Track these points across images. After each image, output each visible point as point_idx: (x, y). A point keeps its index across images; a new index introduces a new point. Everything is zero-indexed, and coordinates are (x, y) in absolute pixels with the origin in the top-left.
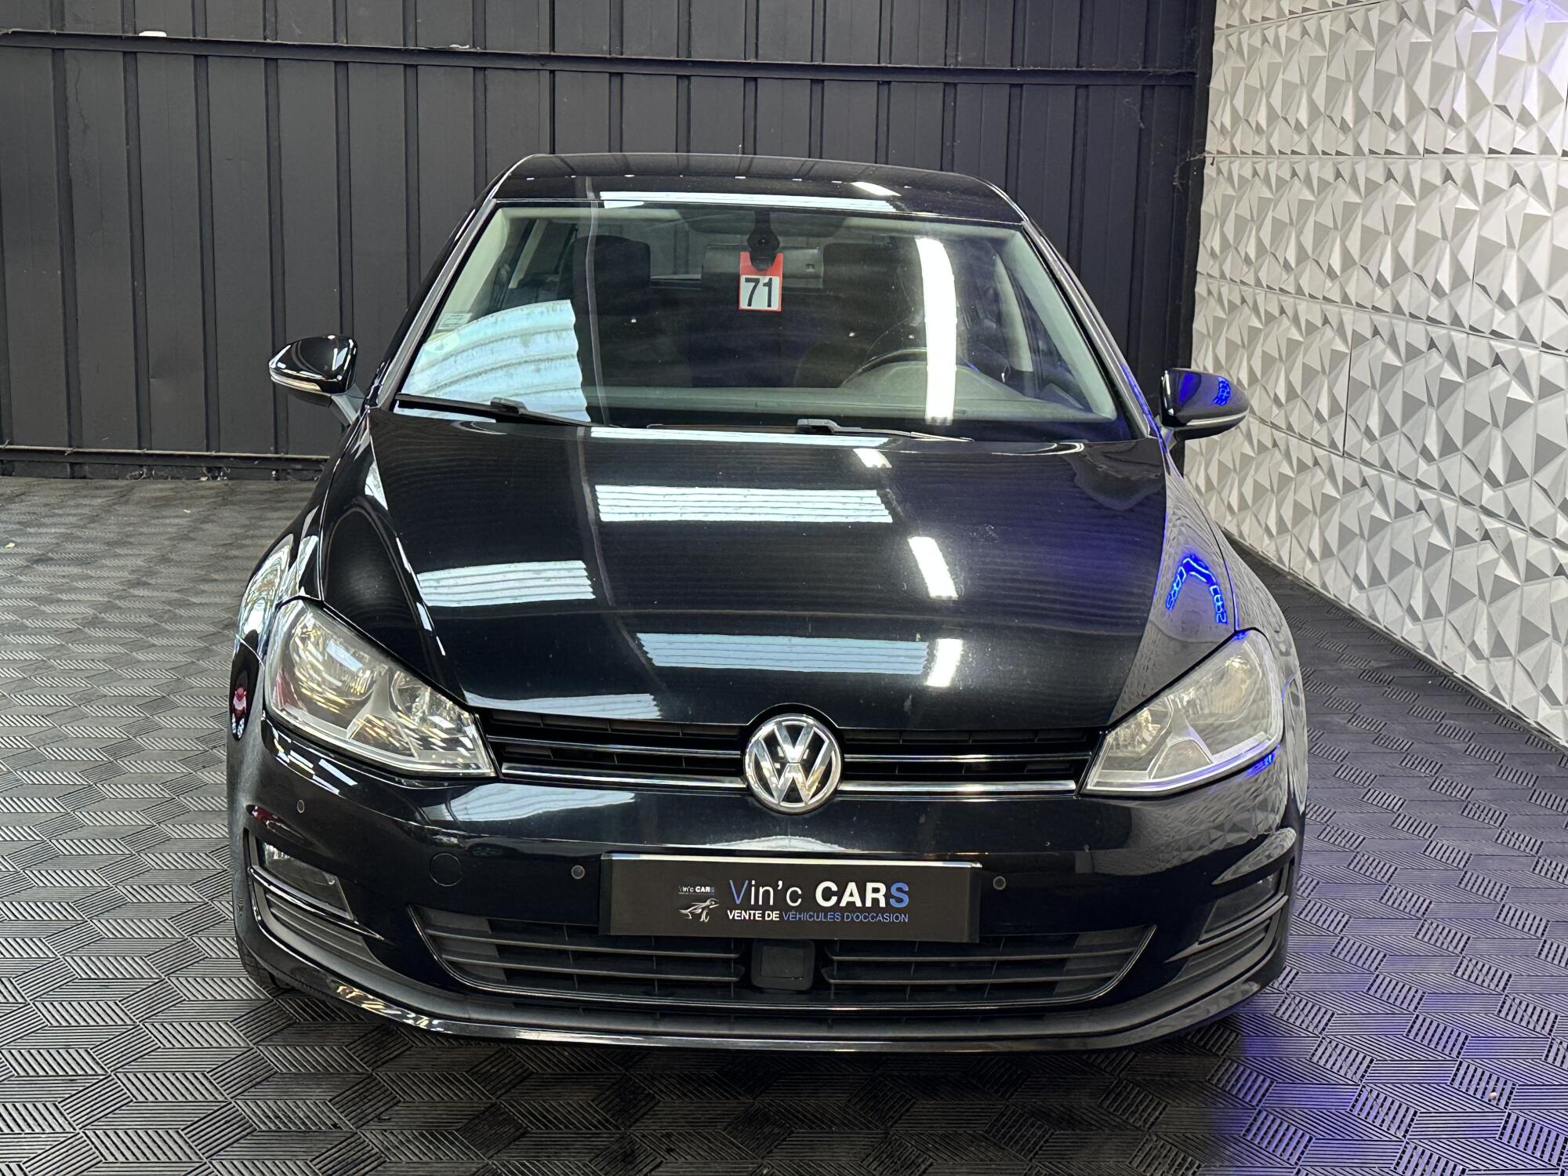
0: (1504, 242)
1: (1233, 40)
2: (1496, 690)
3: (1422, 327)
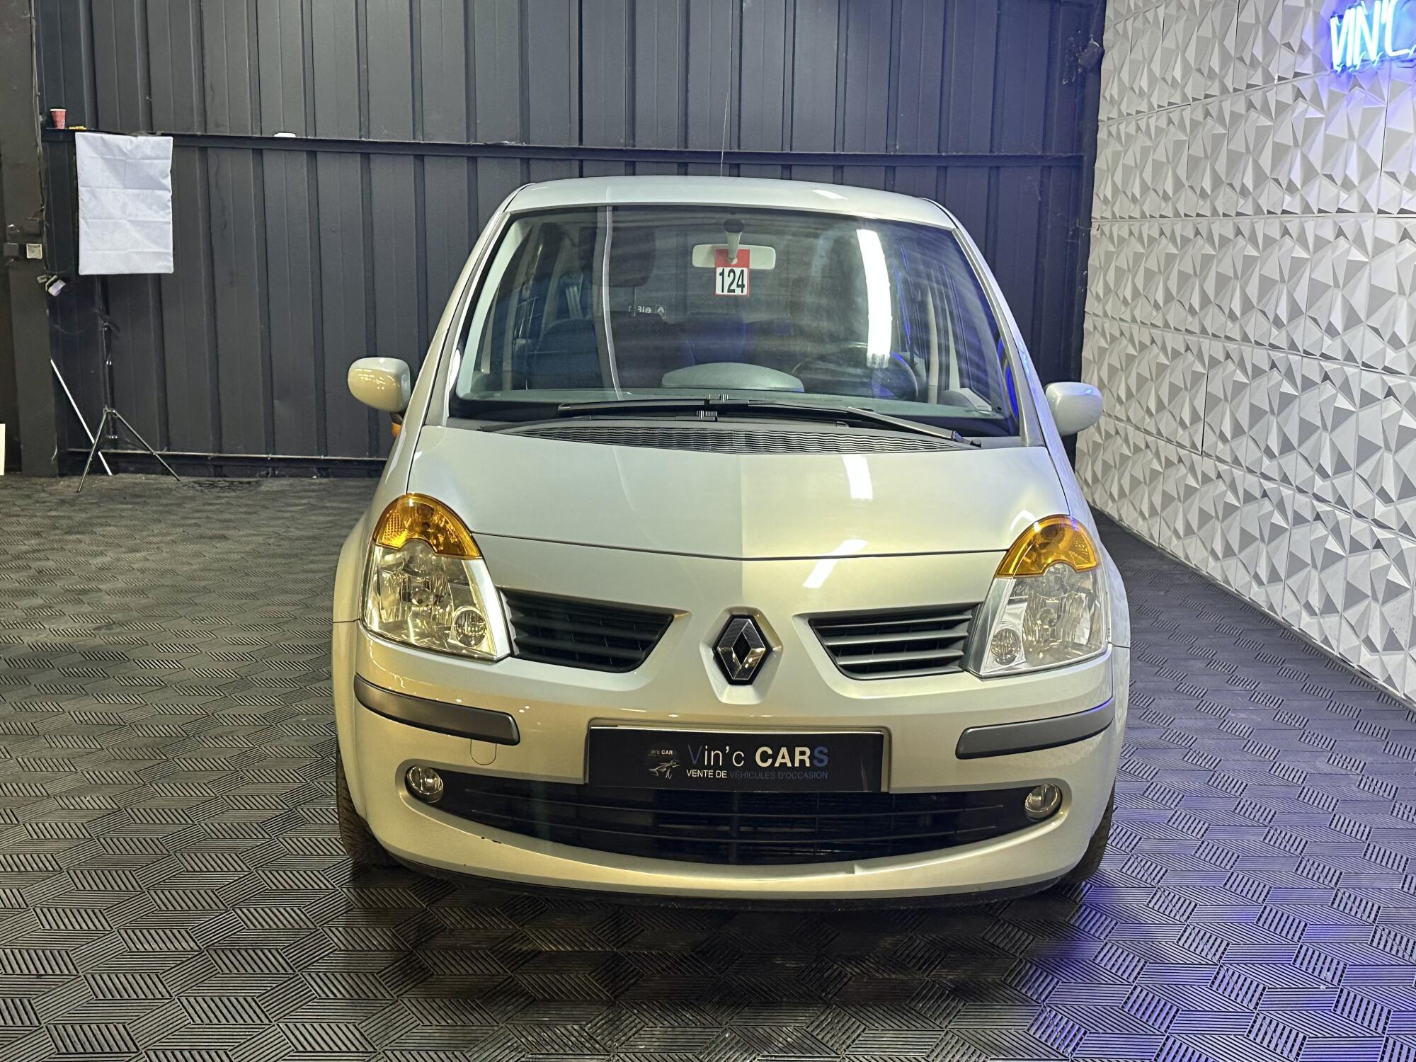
0: (1331, 283)
1: (1114, 130)
2: (1326, 641)
3: (1265, 352)
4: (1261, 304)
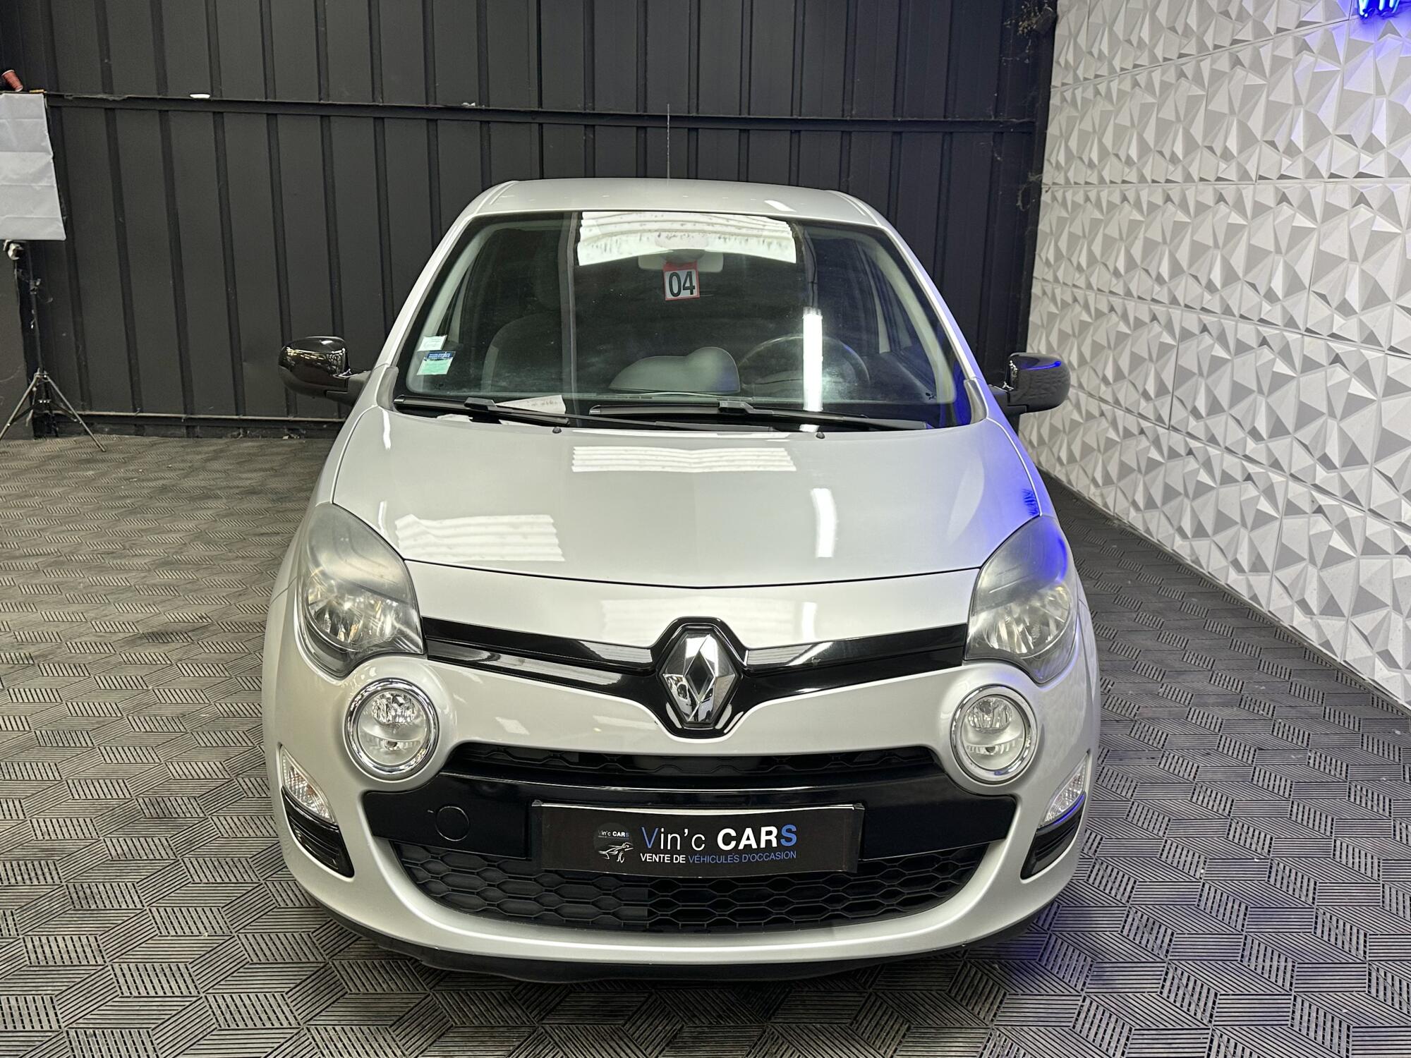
0: (1346, 256)
1: (1068, 95)
2: (1326, 644)
3: (1253, 327)
4: (1250, 275)
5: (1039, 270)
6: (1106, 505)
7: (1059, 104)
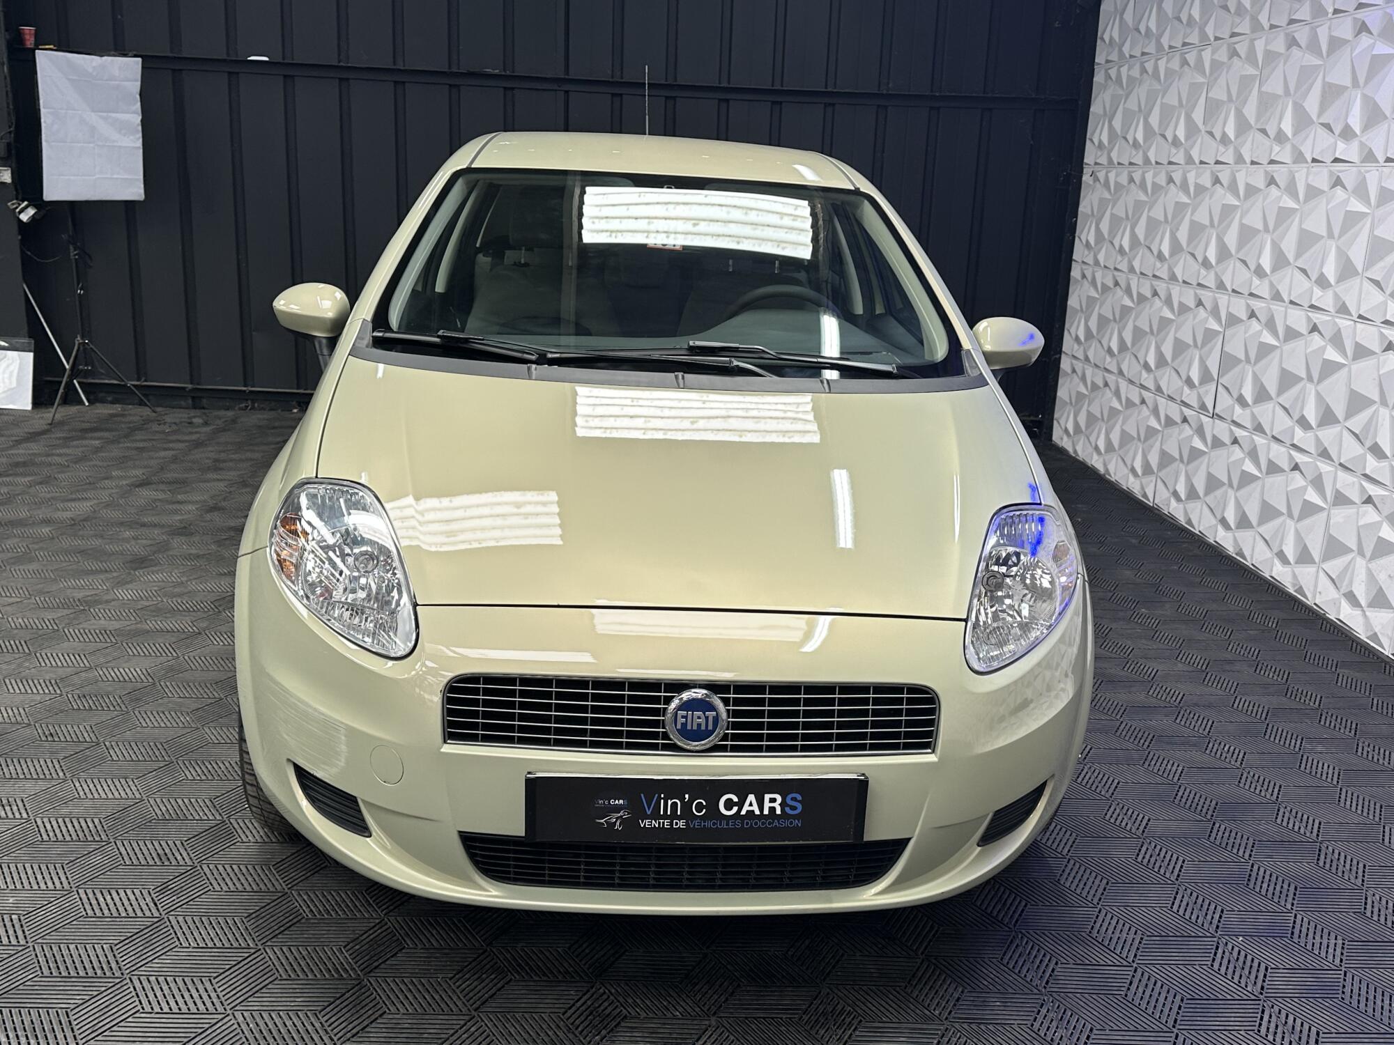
1: (1113, 73)
4: (1301, 260)
5: (1079, 253)
6: (1145, 495)
7: (1103, 82)
